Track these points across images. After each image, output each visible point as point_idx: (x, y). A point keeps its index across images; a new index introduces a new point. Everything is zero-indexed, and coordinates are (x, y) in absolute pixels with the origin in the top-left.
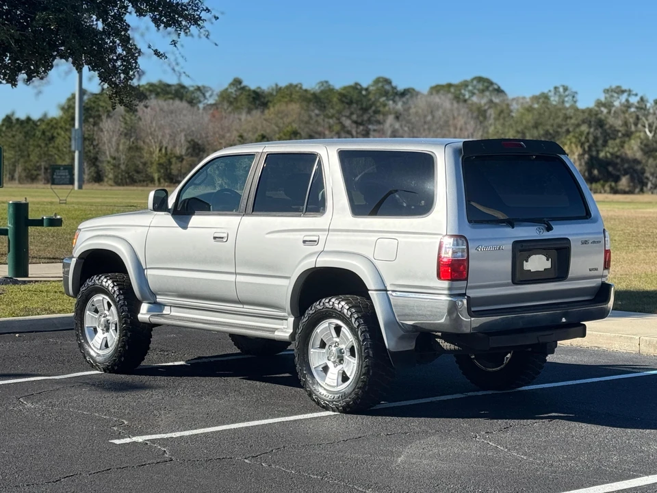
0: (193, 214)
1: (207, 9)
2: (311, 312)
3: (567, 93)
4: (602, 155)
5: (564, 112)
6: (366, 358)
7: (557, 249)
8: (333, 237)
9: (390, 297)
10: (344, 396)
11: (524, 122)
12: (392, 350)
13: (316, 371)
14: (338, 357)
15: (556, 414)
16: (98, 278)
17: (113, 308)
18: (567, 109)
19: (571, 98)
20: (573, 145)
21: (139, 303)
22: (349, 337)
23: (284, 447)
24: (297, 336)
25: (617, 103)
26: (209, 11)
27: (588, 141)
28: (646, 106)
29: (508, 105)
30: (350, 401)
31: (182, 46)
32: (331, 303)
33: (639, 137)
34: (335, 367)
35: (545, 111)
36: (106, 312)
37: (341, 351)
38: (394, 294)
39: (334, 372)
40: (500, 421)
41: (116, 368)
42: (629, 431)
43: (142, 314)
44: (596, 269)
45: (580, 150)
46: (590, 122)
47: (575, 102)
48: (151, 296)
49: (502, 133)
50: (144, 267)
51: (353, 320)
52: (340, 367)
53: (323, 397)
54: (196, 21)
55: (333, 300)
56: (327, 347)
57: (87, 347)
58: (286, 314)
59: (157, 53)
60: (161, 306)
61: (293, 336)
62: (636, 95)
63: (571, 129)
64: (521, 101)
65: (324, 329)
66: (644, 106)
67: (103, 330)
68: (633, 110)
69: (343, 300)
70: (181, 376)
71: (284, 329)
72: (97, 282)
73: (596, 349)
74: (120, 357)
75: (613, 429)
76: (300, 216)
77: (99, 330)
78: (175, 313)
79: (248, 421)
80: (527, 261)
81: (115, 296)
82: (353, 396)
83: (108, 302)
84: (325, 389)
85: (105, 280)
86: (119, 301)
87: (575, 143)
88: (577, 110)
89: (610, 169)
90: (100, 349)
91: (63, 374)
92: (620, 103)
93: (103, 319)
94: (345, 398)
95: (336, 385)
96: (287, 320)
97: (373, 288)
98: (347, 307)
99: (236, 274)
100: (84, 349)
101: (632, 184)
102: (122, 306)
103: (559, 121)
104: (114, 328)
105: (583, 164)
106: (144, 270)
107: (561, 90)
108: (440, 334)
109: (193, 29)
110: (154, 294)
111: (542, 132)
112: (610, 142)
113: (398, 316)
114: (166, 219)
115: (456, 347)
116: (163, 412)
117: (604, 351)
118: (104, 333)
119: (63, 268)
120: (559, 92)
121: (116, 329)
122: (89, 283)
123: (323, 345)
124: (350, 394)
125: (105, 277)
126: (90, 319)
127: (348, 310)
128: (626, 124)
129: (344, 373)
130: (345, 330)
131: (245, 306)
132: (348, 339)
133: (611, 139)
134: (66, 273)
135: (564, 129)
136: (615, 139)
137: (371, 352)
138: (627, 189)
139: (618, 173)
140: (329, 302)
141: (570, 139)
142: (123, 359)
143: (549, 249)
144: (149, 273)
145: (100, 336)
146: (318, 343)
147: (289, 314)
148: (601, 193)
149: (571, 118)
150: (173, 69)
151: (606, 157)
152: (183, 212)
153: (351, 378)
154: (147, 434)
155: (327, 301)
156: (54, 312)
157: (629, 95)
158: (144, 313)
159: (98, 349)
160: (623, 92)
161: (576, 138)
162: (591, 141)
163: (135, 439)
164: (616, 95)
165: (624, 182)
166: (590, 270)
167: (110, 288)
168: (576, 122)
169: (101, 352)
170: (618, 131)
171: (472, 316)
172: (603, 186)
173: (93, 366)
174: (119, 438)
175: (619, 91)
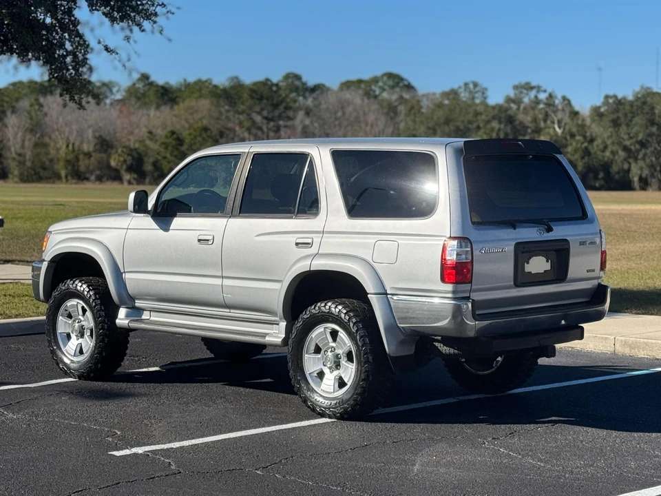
0: (174, 215)
1: (163, 4)
2: (305, 317)
3: (477, 89)
5: (474, 108)
6: (365, 363)
7: (556, 251)
8: (328, 239)
9: (390, 300)
10: (342, 402)
11: (435, 118)
12: (392, 355)
13: (311, 377)
14: (335, 362)
15: (556, 418)
16: (72, 282)
17: (89, 313)
18: (477, 105)
19: (481, 94)
21: (117, 308)
22: (347, 342)
23: (292, 457)
24: (290, 342)
25: (526, 100)
26: (165, 6)
28: (554, 102)
29: (418, 101)
30: (348, 408)
31: (135, 42)
32: (327, 307)
33: (549, 134)
34: (331, 372)
35: (455, 107)
36: (81, 317)
37: (337, 357)
38: (395, 298)
39: (330, 378)
40: (503, 426)
41: (92, 375)
42: (635, 434)
43: (120, 319)
44: (593, 271)
46: (500, 118)
47: (485, 98)
48: (129, 300)
50: (122, 271)
51: (351, 325)
52: (336, 373)
53: (319, 403)
54: (149, 16)
55: (329, 304)
56: (322, 352)
57: (60, 354)
58: (277, 319)
59: (107, 49)
60: (140, 311)
61: (285, 341)
62: (545, 91)
63: (481, 125)
64: (431, 97)
65: (319, 333)
66: (552, 103)
67: (77, 336)
68: (541, 106)
69: (340, 304)
70: (160, 383)
71: (275, 334)
72: (71, 286)
73: (570, 349)
74: (96, 364)
75: (619, 433)
76: (291, 218)
77: (73, 336)
78: (155, 317)
79: (245, 429)
80: (528, 263)
81: (91, 301)
82: (352, 402)
83: (83, 307)
84: (321, 396)
85: (80, 284)
86: (95, 306)
88: (487, 106)
90: (74, 356)
91: (36, 382)
92: (529, 99)
93: (77, 325)
94: (343, 405)
95: (332, 391)
96: (278, 324)
97: (373, 291)
98: (345, 311)
99: (223, 277)
100: (57, 356)
102: (99, 311)
103: (470, 117)
104: (89, 334)
106: (122, 274)
107: (471, 86)
108: (440, 338)
109: (146, 24)
110: (133, 299)
113: (398, 319)
114: (146, 221)
115: (456, 351)
116: (153, 421)
117: (578, 351)
118: (78, 339)
119: (33, 271)
120: (469, 88)
121: (91, 335)
122: (62, 287)
123: (318, 350)
124: (349, 400)
125: (80, 281)
126: (63, 325)
127: (345, 314)
128: (535, 120)
129: (341, 378)
130: (342, 334)
131: (232, 311)
132: (345, 344)
133: (521, 135)
134: (36, 277)
135: (475, 125)
137: (371, 358)
140: (325, 306)
142: (99, 366)
143: (549, 250)
144: (127, 276)
145: (74, 343)
146: (312, 348)
147: (281, 319)
149: (481, 114)
150: (124, 66)
152: (164, 213)
153: (349, 384)
154: (144, 445)
155: (323, 305)
156: (10, 317)
157: (538, 92)
158: (122, 318)
159: (71, 356)
160: (532, 88)
162: (502, 136)
163: (134, 450)
164: (525, 91)
166: (588, 271)
167: (86, 293)
168: (487, 119)
169: (75, 359)
170: (528, 127)
171: (476, 320)
173: (66, 373)
174: (117, 450)
175: (529, 87)
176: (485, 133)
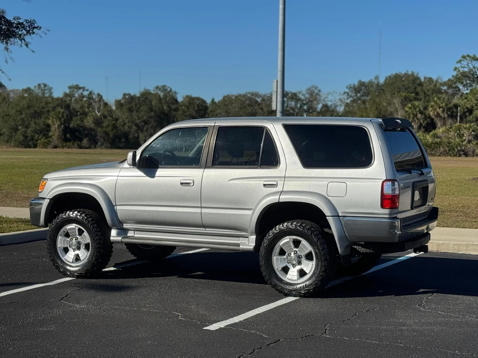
3: (46, 88)
4: (71, 125)
5: (45, 99)
11: (21, 105)
18: (47, 98)
19: (48, 91)
20: (54, 120)
25: (76, 95)
27: (63, 117)
28: (93, 97)
29: (8, 94)
33: (92, 115)
35: (33, 99)
45: (59, 123)
46: (62, 106)
47: (51, 93)
49: (7, 112)
62: (88, 90)
63: (50, 110)
64: (16, 92)
66: (91, 97)
68: (85, 99)
87: (55, 119)
88: (53, 99)
89: (77, 134)
92: (78, 95)
101: (90, 143)
103: (43, 104)
105: (61, 130)
107: (42, 86)
111: (32, 111)
112: (74, 118)
120: (41, 87)
128: (82, 107)
133: (74, 116)
135: (46, 110)
136: (77, 116)
138: (87, 146)
139: (82, 137)
141: (52, 116)
148: (72, 148)
149: (50, 103)
151: (74, 127)
157: (83, 90)
160: (80, 88)
161: (56, 115)
162: (65, 117)
164: (76, 90)
165: (85, 141)
168: (53, 106)
170: (79, 111)
172: (73, 144)
175: (78, 88)
176: (54, 114)
